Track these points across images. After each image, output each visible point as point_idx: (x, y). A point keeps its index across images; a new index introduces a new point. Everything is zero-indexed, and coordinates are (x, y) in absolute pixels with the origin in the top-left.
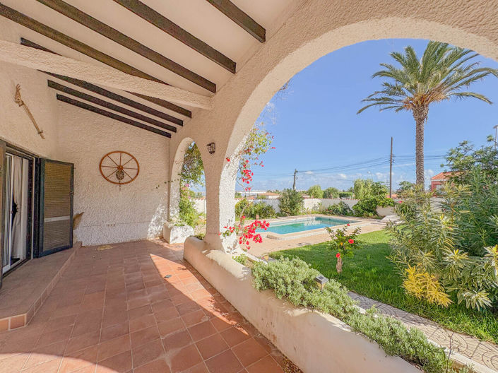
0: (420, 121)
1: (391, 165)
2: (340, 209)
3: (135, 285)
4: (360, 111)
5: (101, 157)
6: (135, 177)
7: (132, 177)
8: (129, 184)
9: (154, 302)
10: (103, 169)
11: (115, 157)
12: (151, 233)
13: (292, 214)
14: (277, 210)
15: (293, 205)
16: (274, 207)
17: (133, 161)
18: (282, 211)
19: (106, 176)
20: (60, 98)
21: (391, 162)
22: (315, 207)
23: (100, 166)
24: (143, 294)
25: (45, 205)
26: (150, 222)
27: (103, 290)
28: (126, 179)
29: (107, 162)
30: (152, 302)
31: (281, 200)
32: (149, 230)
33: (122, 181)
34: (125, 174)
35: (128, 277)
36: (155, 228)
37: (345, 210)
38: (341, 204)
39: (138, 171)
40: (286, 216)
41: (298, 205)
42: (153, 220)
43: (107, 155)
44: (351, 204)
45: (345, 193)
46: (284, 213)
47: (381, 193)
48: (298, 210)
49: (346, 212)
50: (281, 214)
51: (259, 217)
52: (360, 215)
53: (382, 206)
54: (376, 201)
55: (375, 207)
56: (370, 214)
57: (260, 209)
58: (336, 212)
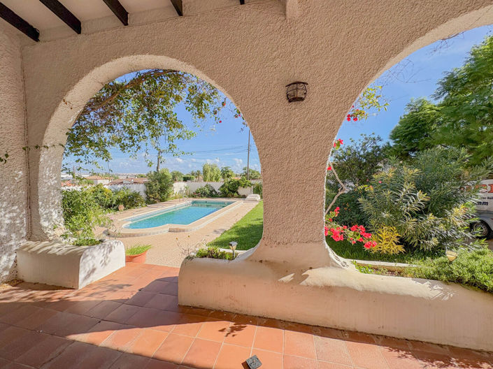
1: (249, 153)
2: (208, 192)
13: (162, 200)
14: (143, 196)
15: (163, 190)
18: (149, 198)
21: (249, 150)
22: (181, 191)
31: (148, 185)
37: (211, 192)
38: (207, 186)
40: (155, 203)
41: (169, 191)
44: (217, 186)
45: (188, 176)
46: (152, 199)
47: (228, 176)
48: (168, 195)
49: (212, 194)
50: (149, 201)
51: (123, 208)
52: (225, 195)
53: (244, 187)
54: (238, 183)
55: (237, 189)
56: (235, 194)
57: (125, 197)
58: (205, 194)
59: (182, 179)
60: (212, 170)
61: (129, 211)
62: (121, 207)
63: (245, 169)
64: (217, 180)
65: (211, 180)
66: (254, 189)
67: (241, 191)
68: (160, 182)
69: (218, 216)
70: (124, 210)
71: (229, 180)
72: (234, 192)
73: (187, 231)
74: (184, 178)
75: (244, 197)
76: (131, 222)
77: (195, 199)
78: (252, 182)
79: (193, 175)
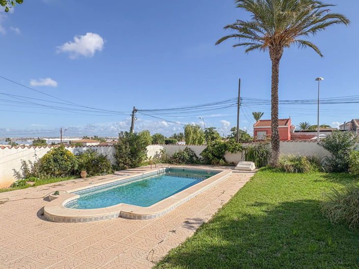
0: (276, 61)
1: (239, 108)
2: (187, 157)
4: (219, 42)
13: (133, 166)
14: (112, 161)
15: (134, 154)
16: (108, 158)
18: (118, 163)
21: (239, 105)
22: (157, 155)
31: (118, 148)
37: (192, 157)
38: (186, 150)
41: (140, 154)
44: (198, 149)
45: (170, 139)
46: (121, 165)
47: (213, 139)
48: (140, 160)
49: (192, 160)
50: (118, 167)
51: (86, 174)
52: (208, 162)
53: (232, 152)
54: (225, 147)
55: (224, 154)
56: (221, 161)
57: (89, 162)
58: (183, 160)
59: (164, 142)
60: (195, 132)
61: (90, 179)
62: (84, 173)
63: (233, 130)
64: (200, 143)
65: (194, 143)
66: (246, 155)
67: (229, 157)
68: (131, 144)
69: (196, 193)
70: (87, 177)
71: (213, 142)
72: (219, 158)
73: (145, 218)
74: (166, 141)
75: (233, 165)
76: (78, 197)
77: (170, 166)
78: (244, 145)
79: (176, 138)
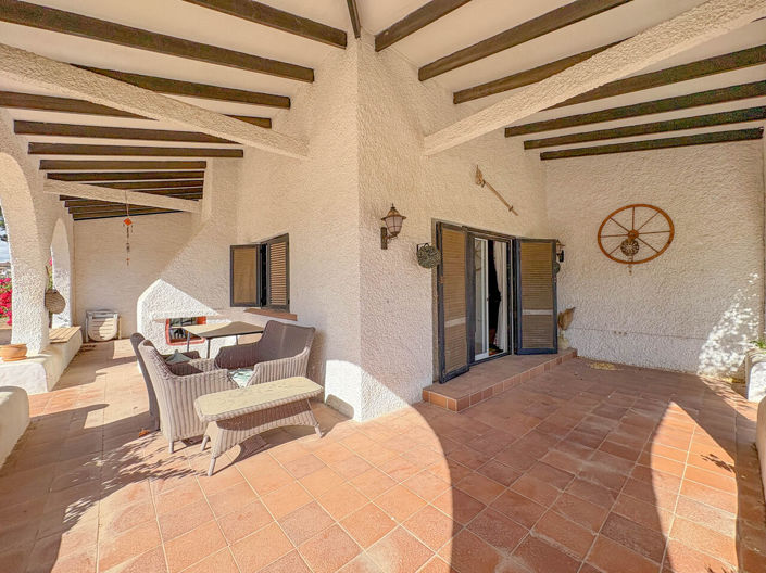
3: (587, 435)
5: (600, 222)
6: (665, 248)
7: (659, 249)
8: (650, 263)
9: (584, 479)
10: (603, 241)
11: (624, 218)
12: (708, 365)
17: (660, 218)
19: (609, 252)
20: (544, 157)
23: (599, 236)
24: (584, 455)
25: (523, 293)
26: (704, 339)
27: (541, 419)
28: (644, 252)
29: (610, 228)
30: (581, 474)
32: (703, 356)
33: (636, 258)
34: (641, 245)
35: (590, 419)
36: (719, 357)
39: (672, 236)
42: (712, 337)
43: (610, 217)
